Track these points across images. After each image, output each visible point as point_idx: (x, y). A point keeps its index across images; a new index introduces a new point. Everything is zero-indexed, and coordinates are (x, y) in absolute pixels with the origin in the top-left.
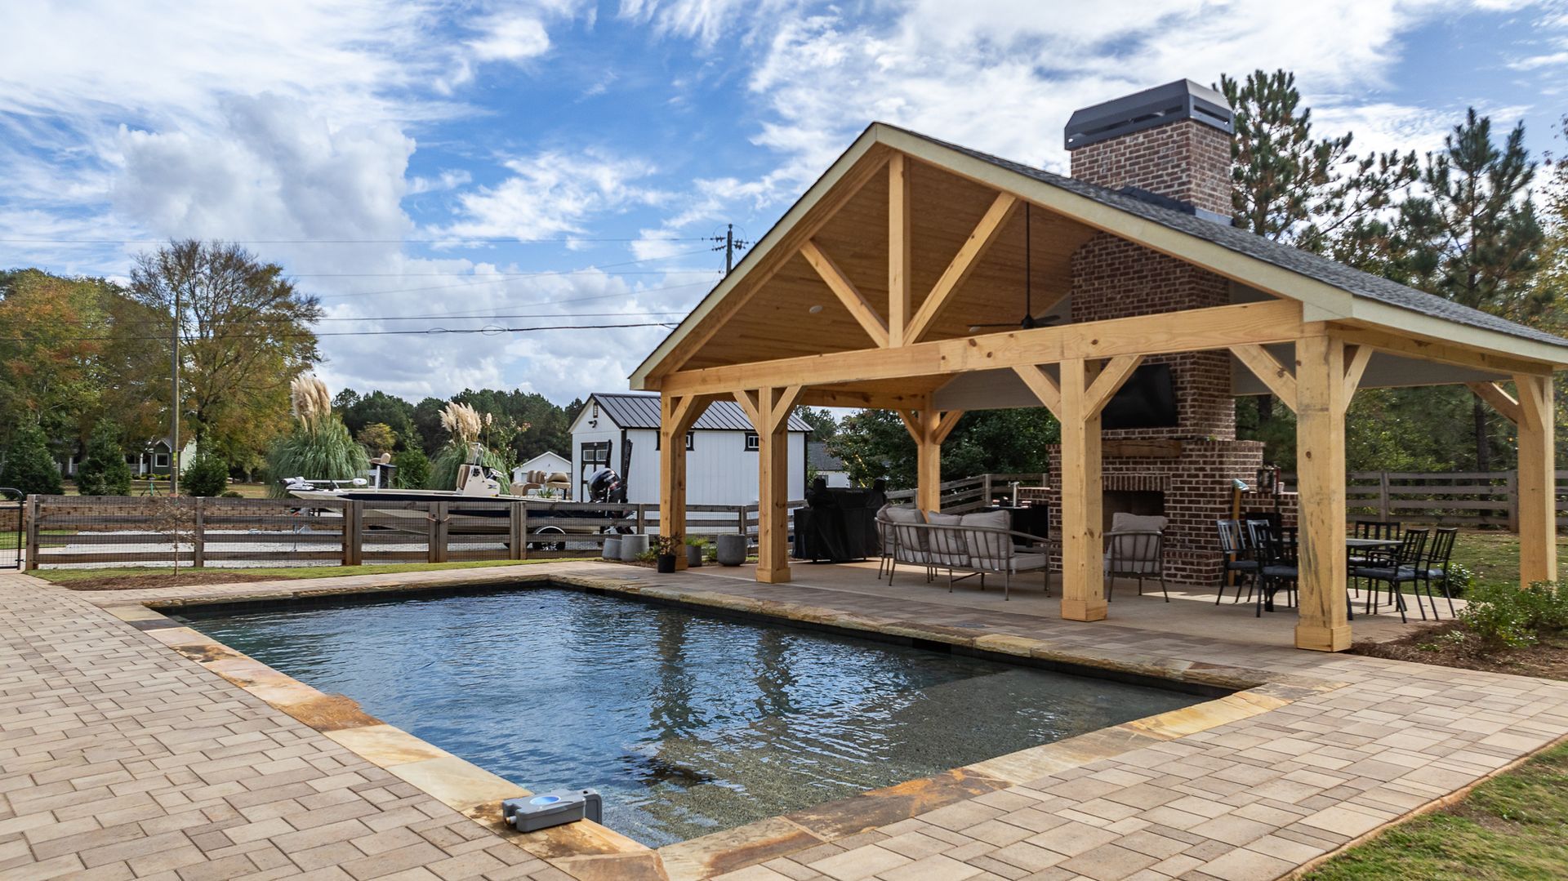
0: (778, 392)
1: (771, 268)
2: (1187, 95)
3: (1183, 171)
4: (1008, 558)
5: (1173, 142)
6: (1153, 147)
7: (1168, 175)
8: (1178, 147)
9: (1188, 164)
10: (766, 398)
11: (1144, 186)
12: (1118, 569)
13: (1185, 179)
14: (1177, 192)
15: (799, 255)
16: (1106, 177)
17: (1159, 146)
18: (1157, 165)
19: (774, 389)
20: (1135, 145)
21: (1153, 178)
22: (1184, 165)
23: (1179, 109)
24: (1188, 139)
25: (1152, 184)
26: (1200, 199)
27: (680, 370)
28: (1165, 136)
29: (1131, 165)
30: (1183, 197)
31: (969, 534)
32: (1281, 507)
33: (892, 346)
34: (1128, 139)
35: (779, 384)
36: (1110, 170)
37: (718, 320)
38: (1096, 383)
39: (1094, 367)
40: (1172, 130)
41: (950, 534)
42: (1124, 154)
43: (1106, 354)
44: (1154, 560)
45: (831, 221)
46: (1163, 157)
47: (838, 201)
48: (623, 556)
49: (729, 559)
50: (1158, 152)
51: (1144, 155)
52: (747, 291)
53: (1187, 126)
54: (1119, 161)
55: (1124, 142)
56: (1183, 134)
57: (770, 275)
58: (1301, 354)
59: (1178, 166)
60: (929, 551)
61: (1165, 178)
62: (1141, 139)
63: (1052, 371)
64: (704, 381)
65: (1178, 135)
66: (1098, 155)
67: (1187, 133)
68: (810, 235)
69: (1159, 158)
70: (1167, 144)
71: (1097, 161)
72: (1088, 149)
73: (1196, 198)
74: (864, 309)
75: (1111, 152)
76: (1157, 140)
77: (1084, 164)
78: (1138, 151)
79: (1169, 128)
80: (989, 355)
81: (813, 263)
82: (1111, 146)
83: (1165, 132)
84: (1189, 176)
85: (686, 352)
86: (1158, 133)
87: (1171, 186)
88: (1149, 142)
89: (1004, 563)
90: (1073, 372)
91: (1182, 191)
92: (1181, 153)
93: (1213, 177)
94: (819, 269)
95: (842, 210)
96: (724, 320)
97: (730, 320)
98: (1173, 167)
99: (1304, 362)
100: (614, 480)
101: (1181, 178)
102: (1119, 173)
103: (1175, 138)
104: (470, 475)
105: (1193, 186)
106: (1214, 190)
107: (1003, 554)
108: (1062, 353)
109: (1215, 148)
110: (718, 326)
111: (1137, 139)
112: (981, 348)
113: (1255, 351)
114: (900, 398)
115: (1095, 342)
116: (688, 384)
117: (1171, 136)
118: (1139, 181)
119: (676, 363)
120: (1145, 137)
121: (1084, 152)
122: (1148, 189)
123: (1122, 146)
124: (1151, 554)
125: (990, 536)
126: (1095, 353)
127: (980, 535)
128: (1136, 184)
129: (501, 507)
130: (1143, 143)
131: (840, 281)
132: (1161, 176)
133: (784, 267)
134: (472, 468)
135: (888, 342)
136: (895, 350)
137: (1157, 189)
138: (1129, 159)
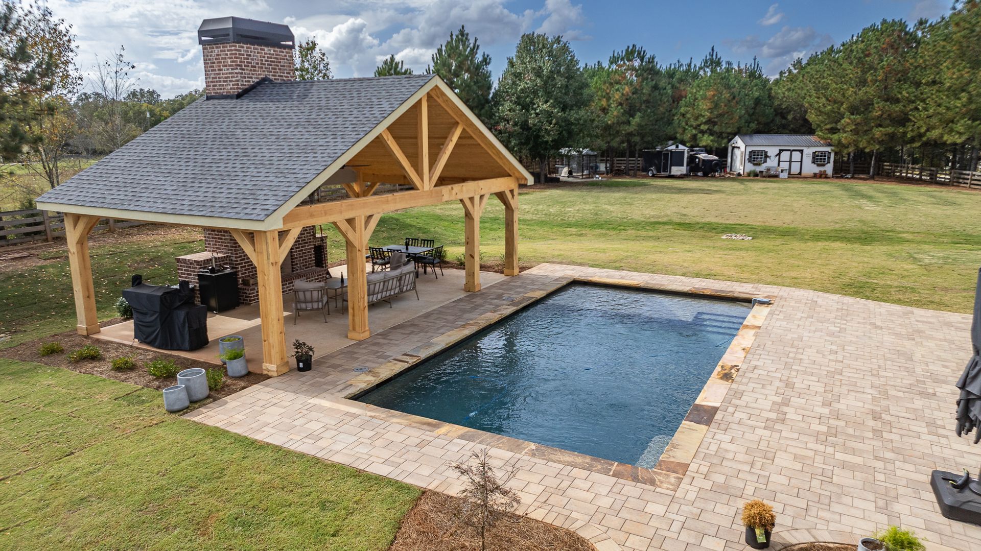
7: (285, 77)
8: (288, 63)
10: (360, 223)
11: (273, 79)
16: (255, 67)
17: (280, 59)
18: (280, 69)
19: (367, 216)
20: (269, 54)
21: (277, 76)
22: (291, 74)
25: (278, 79)
28: (283, 54)
29: (266, 64)
34: (266, 49)
35: (368, 213)
36: (258, 64)
39: (482, 197)
46: (282, 66)
51: (274, 62)
54: (262, 60)
55: (264, 50)
59: (289, 73)
62: (272, 52)
65: (289, 56)
66: (251, 52)
70: (284, 59)
71: (250, 55)
77: (243, 55)
78: (271, 58)
83: (283, 52)
86: (280, 52)
88: (276, 55)
92: (290, 67)
94: (389, 142)
98: (286, 73)
102: (262, 68)
103: (287, 58)
111: (270, 50)
117: (286, 56)
120: (274, 51)
121: (243, 47)
128: (271, 77)
132: (282, 76)
135: (422, 187)
138: (267, 61)
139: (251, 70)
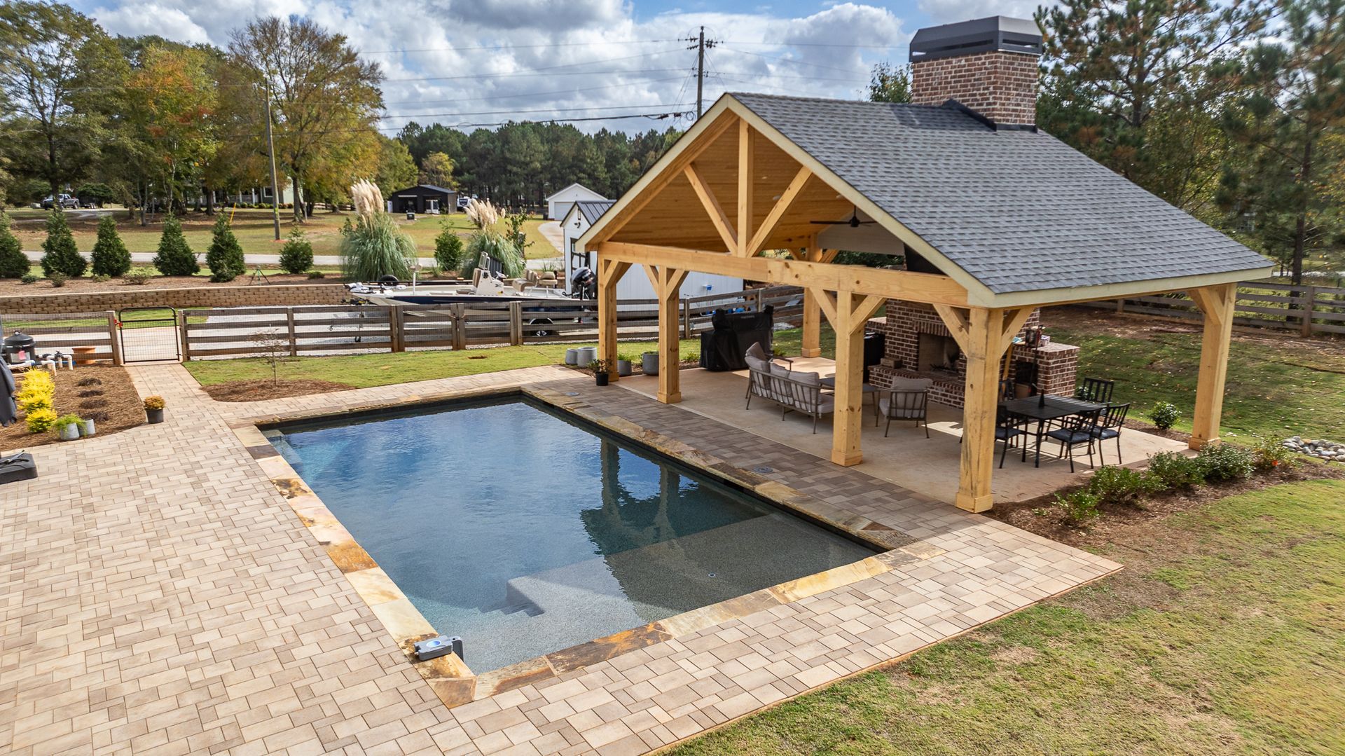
0: (671, 272)
1: (666, 180)
2: (997, 32)
3: (990, 94)
4: (817, 405)
5: (986, 68)
6: (970, 70)
7: (980, 95)
8: (989, 73)
9: (994, 88)
10: (663, 274)
11: (963, 101)
12: (893, 414)
13: (991, 101)
14: (985, 110)
15: (683, 172)
16: (937, 89)
17: (975, 70)
18: (973, 85)
19: (668, 269)
20: (959, 66)
21: (970, 95)
22: (991, 89)
23: (991, 42)
24: (996, 67)
25: (968, 100)
26: (1004, 115)
27: (610, 240)
28: (980, 62)
29: (955, 82)
30: (989, 115)
31: (793, 386)
32: (1039, 360)
33: (739, 256)
34: (954, 61)
35: (672, 266)
37: (633, 210)
38: (857, 311)
39: (857, 299)
40: (986, 58)
41: (782, 383)
42: (950, 73)
43: (864, 292)
44: (920, 409)
45: (705, 152)
46: (978, 80)
47: (706, 140)
48: (580, 363)
49: (650, 371)
50: (974, 75)
51: (964, 76)
52: (651, 193)
53: (996, 57)
54: (947, 78)
55: (950, 63)
56: (992, 63)
57: (665, 185)
58: (972, 319)
59: (988, 89)
60: (770, 389)
61: (978, 97)
62: (963, 62)
63: (833, 295)
64: (625, 252)
65: (990, 63)
66: (932, 70)
67: (996, 62)
68: (690, 161)
69: (975, 80)
70: (981, 69)
71: (931, 75)
72: (926, 63)
73: (999, 115)
74: (723, 224)
75: (942, 69)
76: (974, 65)
77: (922, 76)
78: (961, 71)
79: (983, 56)
80: (797, 276)
81: (692, 182)
82: (942, 64)
83: (980, 59)
84: (994, 98)
85: (613, 229)
86: (976, 59)
87: (981, 105)
88: (969, 65)
89: (814, 407)
90: (844, 300)
91: (989, 110)
92: (990, 78)
93: (1018, 95)
94: (695, 188)
95: (711, 145)
96: (637, 210)
97: (641, 211)
98: (984, 89)
99: (974, 324)
100: (590, 276)
101: (988, 99)
102: (946, 88)
103: (987, 65)
104: (482, 277)
105: (997, 106)
106: (1018, 105)
107: (814, 401)
108: (839, 285)
109: (1022, 70)
110: (633, 214)
111: (960, 61)
112: (792, 270)
113: (948, 310)
114: (790, 240)
115: (858, 282)
116: (615, 252)
117: (984, 63)
118: (960, 96)
119: (607, 235)
120: (966, 61)
121: (922, 66)
122: (965, 104)
123: (950, 66)
124: (918, 405)
125: (806, 390)
126: (858, 290)
127: (799, 388)
128: (957, 99)
129: (504, 305)
130: (964, 66)
131: (708, 200)
132: (975, 95)
133: (676, 179)
134: (482, 272)
135: (737, 252)
136: (741, 259)
137: (972, 105)
138: (954, 77)
139: (931, 94)
